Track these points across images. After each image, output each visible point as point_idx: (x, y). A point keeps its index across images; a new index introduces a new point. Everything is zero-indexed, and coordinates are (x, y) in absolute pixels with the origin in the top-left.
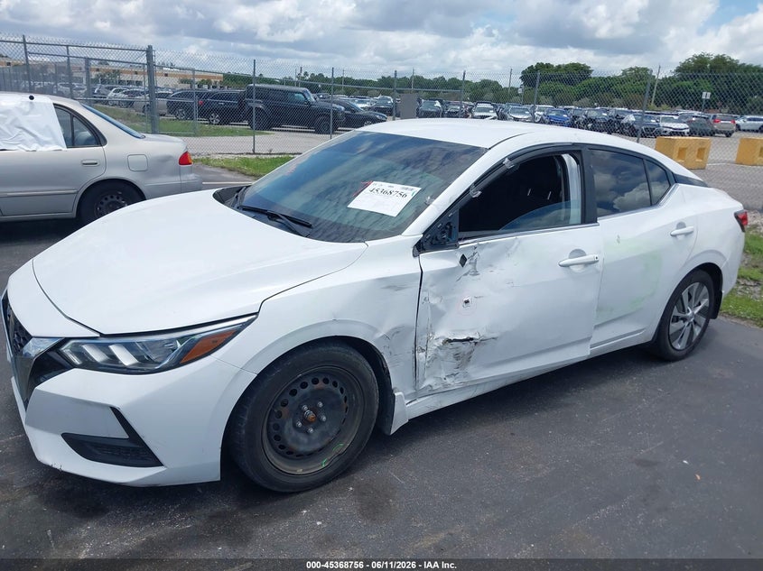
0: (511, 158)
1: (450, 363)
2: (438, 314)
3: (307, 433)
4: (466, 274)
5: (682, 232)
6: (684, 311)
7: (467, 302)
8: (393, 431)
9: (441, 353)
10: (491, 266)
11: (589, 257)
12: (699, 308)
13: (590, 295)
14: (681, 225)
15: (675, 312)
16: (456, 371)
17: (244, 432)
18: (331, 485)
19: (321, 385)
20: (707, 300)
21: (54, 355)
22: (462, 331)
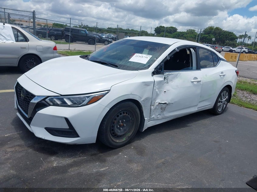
0: (178, 48)
1: (159, 110)
2: (157, 95)
3: (120, 129)
4: (165, 83)
5: (222, 75)
6: (222, 99)
7: (165, 92)
8: (143, 131)
9: (157, 107)
10: (172, 81)
11: (199, 80)
12: (226, 99)
13: (199, 91)
14: (222, 73)
15: (219, 100)
16: (160, 113)
17: (105, 127)
18: (126, 146)
19: (125, 114)
20: (228, 96)
21: (43, 102)
22: (163, 101)
